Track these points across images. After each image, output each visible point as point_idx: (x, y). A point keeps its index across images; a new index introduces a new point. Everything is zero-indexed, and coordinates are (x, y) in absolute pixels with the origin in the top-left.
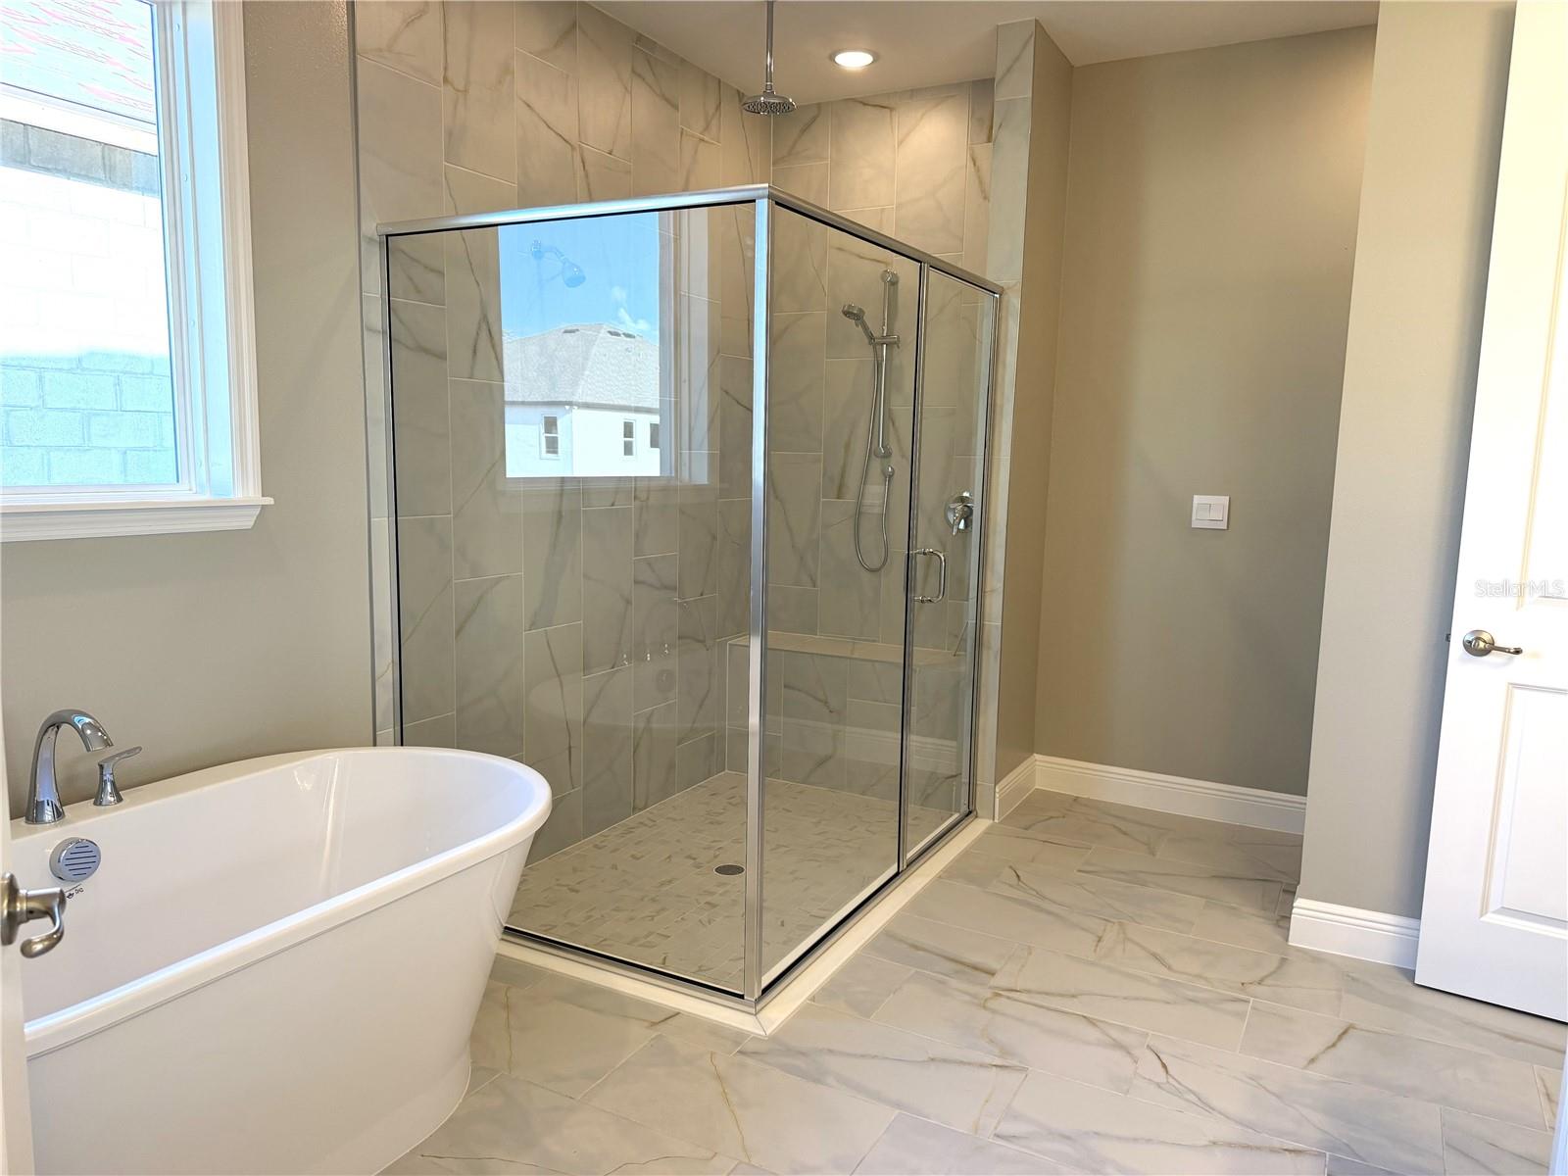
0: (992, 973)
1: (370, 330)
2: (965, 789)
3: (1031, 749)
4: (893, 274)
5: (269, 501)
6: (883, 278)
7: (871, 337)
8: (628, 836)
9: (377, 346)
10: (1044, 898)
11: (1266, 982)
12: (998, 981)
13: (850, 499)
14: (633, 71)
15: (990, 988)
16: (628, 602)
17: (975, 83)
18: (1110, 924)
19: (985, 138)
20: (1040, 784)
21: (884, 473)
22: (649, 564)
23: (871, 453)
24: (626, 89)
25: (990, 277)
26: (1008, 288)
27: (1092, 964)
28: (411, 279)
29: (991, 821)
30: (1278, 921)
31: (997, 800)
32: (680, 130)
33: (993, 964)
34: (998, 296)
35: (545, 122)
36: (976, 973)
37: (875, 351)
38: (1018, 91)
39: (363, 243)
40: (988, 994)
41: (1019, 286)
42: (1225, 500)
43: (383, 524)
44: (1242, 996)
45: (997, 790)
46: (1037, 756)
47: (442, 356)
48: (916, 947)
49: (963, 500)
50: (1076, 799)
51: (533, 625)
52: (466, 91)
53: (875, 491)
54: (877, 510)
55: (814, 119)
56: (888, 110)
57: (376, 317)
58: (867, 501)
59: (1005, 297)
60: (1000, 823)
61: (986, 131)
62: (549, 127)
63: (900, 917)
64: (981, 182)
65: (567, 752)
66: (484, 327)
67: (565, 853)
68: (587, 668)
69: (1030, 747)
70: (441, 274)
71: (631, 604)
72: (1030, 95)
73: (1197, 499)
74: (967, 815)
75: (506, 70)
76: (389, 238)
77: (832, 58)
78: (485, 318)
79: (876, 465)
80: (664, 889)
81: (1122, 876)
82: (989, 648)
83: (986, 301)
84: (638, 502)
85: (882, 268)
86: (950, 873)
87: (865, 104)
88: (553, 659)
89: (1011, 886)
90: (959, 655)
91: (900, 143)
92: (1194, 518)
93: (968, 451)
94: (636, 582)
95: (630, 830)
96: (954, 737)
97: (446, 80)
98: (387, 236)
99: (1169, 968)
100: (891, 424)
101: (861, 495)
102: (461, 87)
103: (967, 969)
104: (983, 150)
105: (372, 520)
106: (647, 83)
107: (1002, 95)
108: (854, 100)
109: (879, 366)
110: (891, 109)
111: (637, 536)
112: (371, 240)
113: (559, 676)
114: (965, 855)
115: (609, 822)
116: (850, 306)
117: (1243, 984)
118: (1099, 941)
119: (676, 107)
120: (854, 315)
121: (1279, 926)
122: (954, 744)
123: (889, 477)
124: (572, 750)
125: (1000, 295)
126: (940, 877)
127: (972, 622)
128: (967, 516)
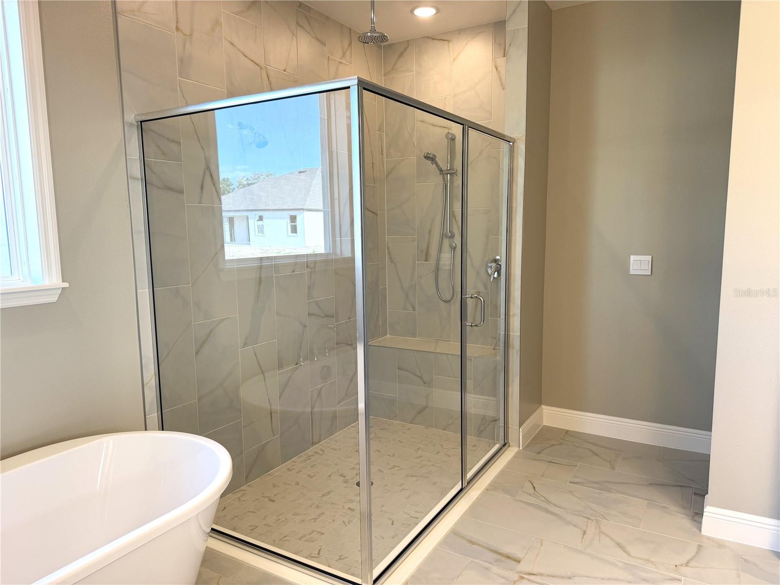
0: (518, 561)
1: (132, 178)
2: (502, 430)
3: (540, 403)
4: (452, 134)
5: (66, 285)
6: (447, 136)
7: (441, 170)
8: (308, 462)
9: (138, 188)
10: (549, 502)
11: (691, 564)
12: (523, 567)
13: (432, 261)
14: (298, 24)
15: (517, 572)
16: (305, 326)
17: (496, 23)
18: (590, 521)
19: (502, 56)
20: (546, 422)
21: (451, 246)
22: (317, 304)
23: (443, 236)
24: (293, 34)
25: (507, 133)
26: (518, 139)
27: (581, 552)
28: (158, 146)
29: (518, 449)
30: (693, 516)
31: (521, 437)
32: (327, 57)
33: (519, 554)
34: (511, 144)
35: (243, 54)
36: (509, 561)
37: (444, 178)
38: (520, 24)
39: (126, 128)
40: (516, 577)
41: (524, 138)
42: (649, 258)
43: (145, 293)
44: (677, 576)
45: (521, 431)
46: (544, 407)
47: (181, 192)
48: (472, 542)
49: (496, 261)
50: (567, 432)
51: (245, 345)
52: (191, 35)
53: (446, 257)
54: (447, 268)
55: (406, 49)
56: (447, 42)
57: (136, 170)
58: (442, 263)
59: (516, 145)
60: (524, 449)
61: (502, 51)
62: (246, 56)
63: (462, 521)
64: (501, 80)
65: (270, 416)
66: (208, 173)
67: (269, 475)
68: (280, 366)
69: (539, 401)
70: (179, 143)
71: (307, 327)
72: (527, 26)
73: (632, 258)
74: (504, 446)
75: (217, 23)
76: (143, 123)
77: (412, 11)
78: (208, 168)
79: (446, 242)
80: (325, 499)
81: (596, 486)
82: (513, 348)
83: (504, 146)
84: (309, 269)
85: (446, 131)
86: (493, 487)
87: (434, 39)
88: (258, 362)
89: (530, 495)
90: (496, 349)
91: (454, 60)
92: (631, 268)
93: (497, 233)
94: (309, 315)
95: (309, 458)
96: (495, 396)
97: (177, 29)
98: (141, 122)
99: (629, 554)
100: (454, 220)
101: (438, 260)
102: (188, 33)
103: (503, 559)
104: (501, 61)
105: (138, 291)
106: (306, 31)
107: (509, 27)
108: (428, 37)
109: (446, 186)
110: (449, 41)
111: (309, 288)
112: (131, 125)
113: (263, 373)
114: (502, 473)
115: (296, 453)
116: (428, 153)
117: (676, 566)
118: (584, 534)
119: (324, 44)
120: (430, 158)
121: (694, 521)
122: (495, 399)
123: (454, 249)
124: (273, 414)
125: (513, 143)
126: (487, 490)
127: (502, 333)
128: (498, 271)
